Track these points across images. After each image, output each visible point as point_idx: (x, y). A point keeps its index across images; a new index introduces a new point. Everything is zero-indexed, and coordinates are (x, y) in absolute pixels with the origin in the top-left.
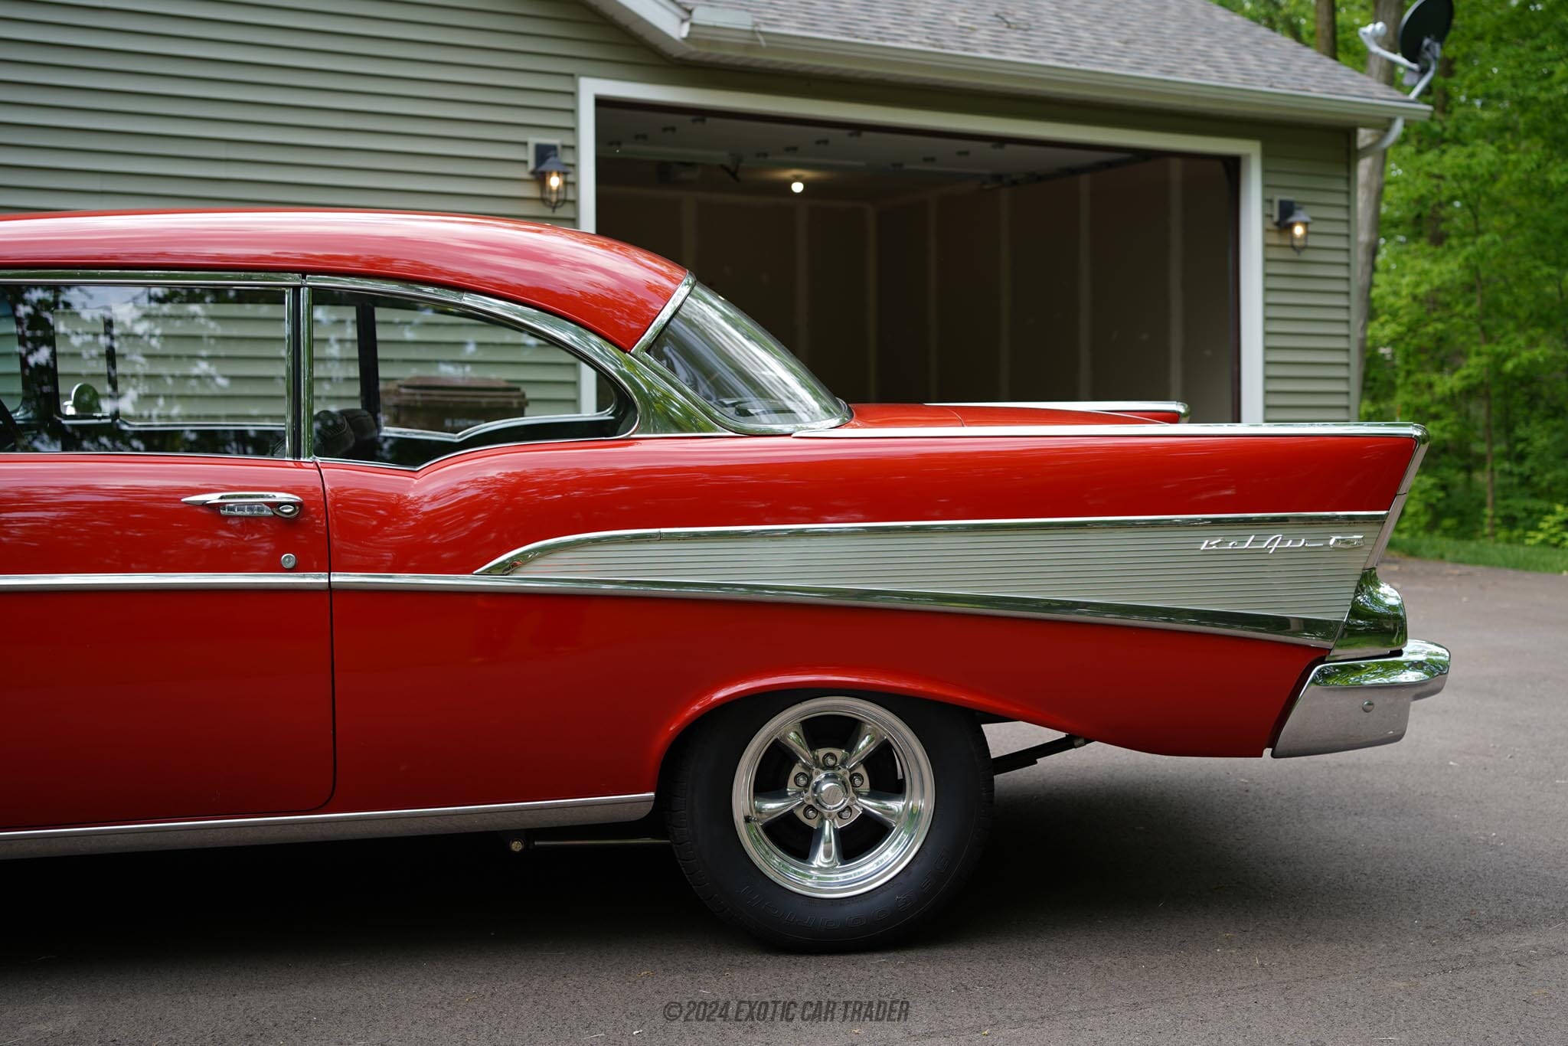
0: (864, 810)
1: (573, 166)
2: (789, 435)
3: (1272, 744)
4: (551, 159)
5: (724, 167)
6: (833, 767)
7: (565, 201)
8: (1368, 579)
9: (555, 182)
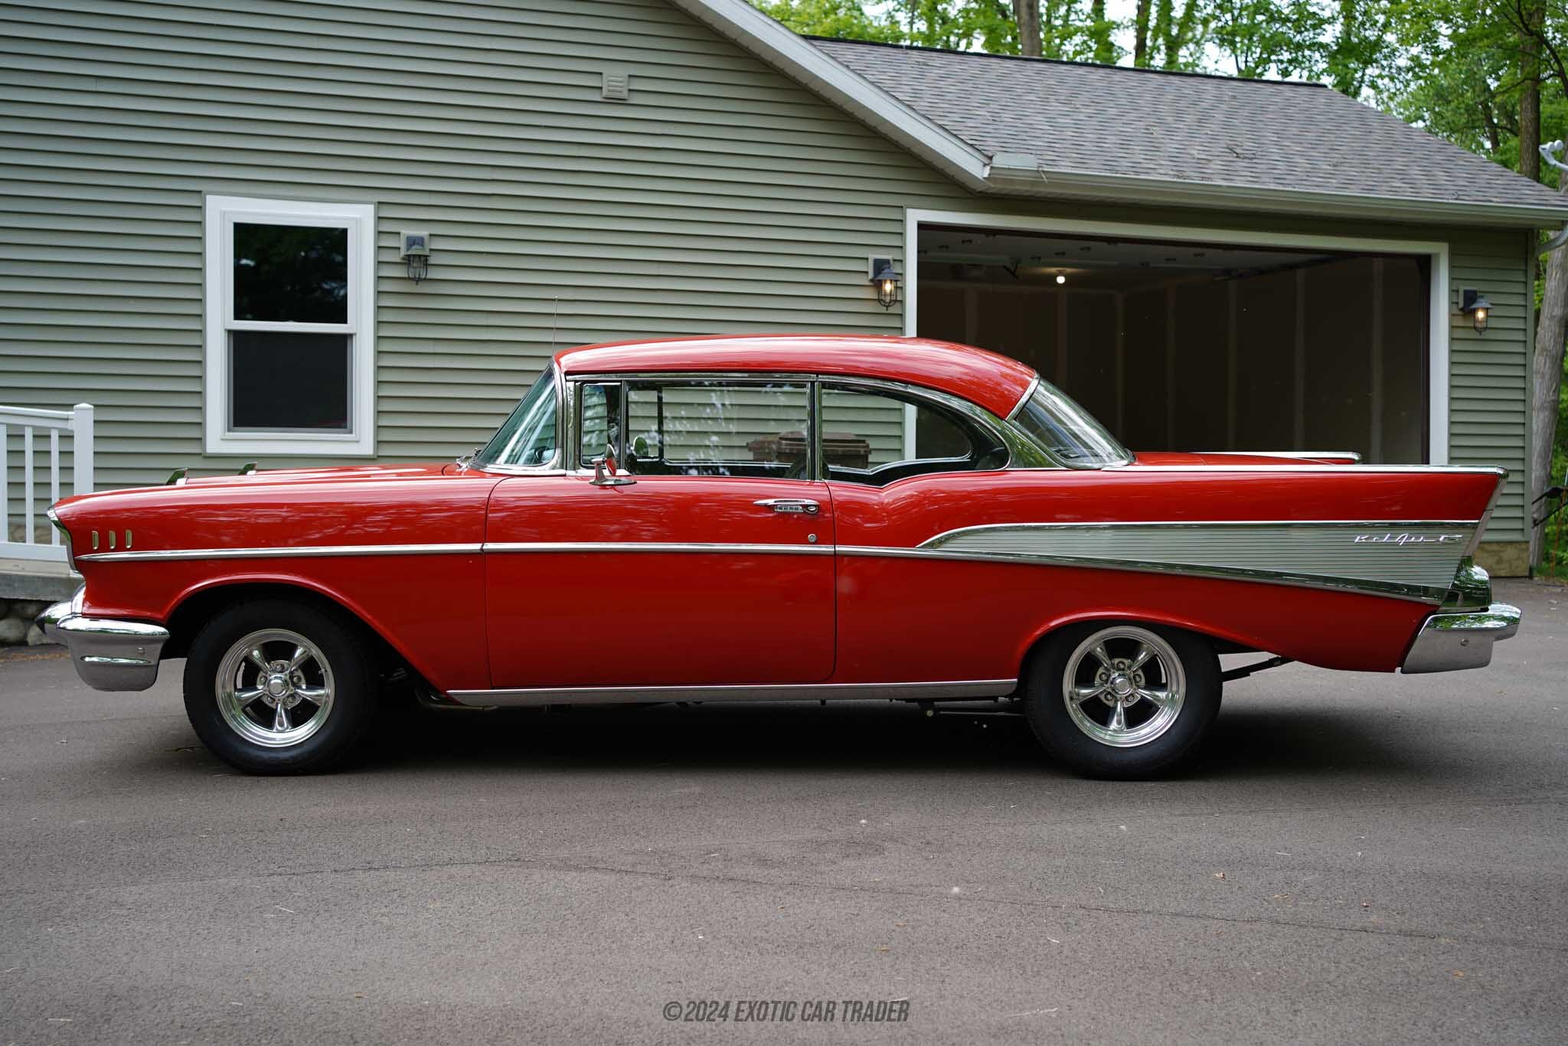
0: (1142, 696)
1: (901, 274)
2: (1099, 469)
3: (1401, 665)
4: (886, 271)
5: (1005, 267)
6: (1123, 670)
7: (896, 301)
8: (1467, 562)
9: (888, 287)
